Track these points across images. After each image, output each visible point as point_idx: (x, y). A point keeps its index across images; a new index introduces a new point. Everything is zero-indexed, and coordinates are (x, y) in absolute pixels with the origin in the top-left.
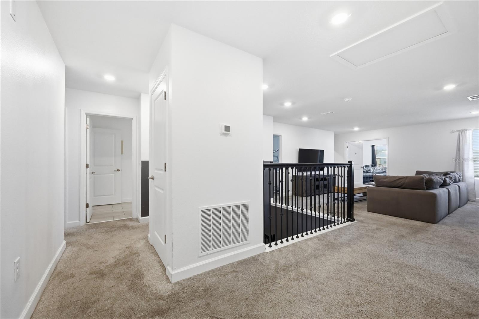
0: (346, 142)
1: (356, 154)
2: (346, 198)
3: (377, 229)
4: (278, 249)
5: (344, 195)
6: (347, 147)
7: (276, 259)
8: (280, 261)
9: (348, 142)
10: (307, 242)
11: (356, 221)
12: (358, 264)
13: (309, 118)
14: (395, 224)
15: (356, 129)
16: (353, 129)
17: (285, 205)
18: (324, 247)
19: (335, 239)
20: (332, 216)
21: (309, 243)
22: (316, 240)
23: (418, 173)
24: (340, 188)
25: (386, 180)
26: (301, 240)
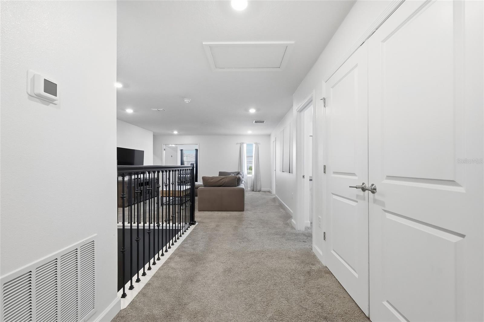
0: (164, 145)
1: (172, 156)
2: (171, 201)
3: (217, 226)
4: (139, 293)
5: (169, 199)
6: (165, 150)
7: (146, 312)
8: (156, 312)
9: (165, 145)
10: (170, 264)
11: (197, 223)
12: (231, 268)
13: (135, 111)
14: (223, 218)
15: (176, 132)
16: (173, 132)
17: (129, 223)
18: (191, 263)
19: (194, 249)
20: (167, 223)
21: (172, 265)
22: (177, 259)
23: (221, 174)
24: (164, 192)
25: (212, 181)
26: (161, 265)
